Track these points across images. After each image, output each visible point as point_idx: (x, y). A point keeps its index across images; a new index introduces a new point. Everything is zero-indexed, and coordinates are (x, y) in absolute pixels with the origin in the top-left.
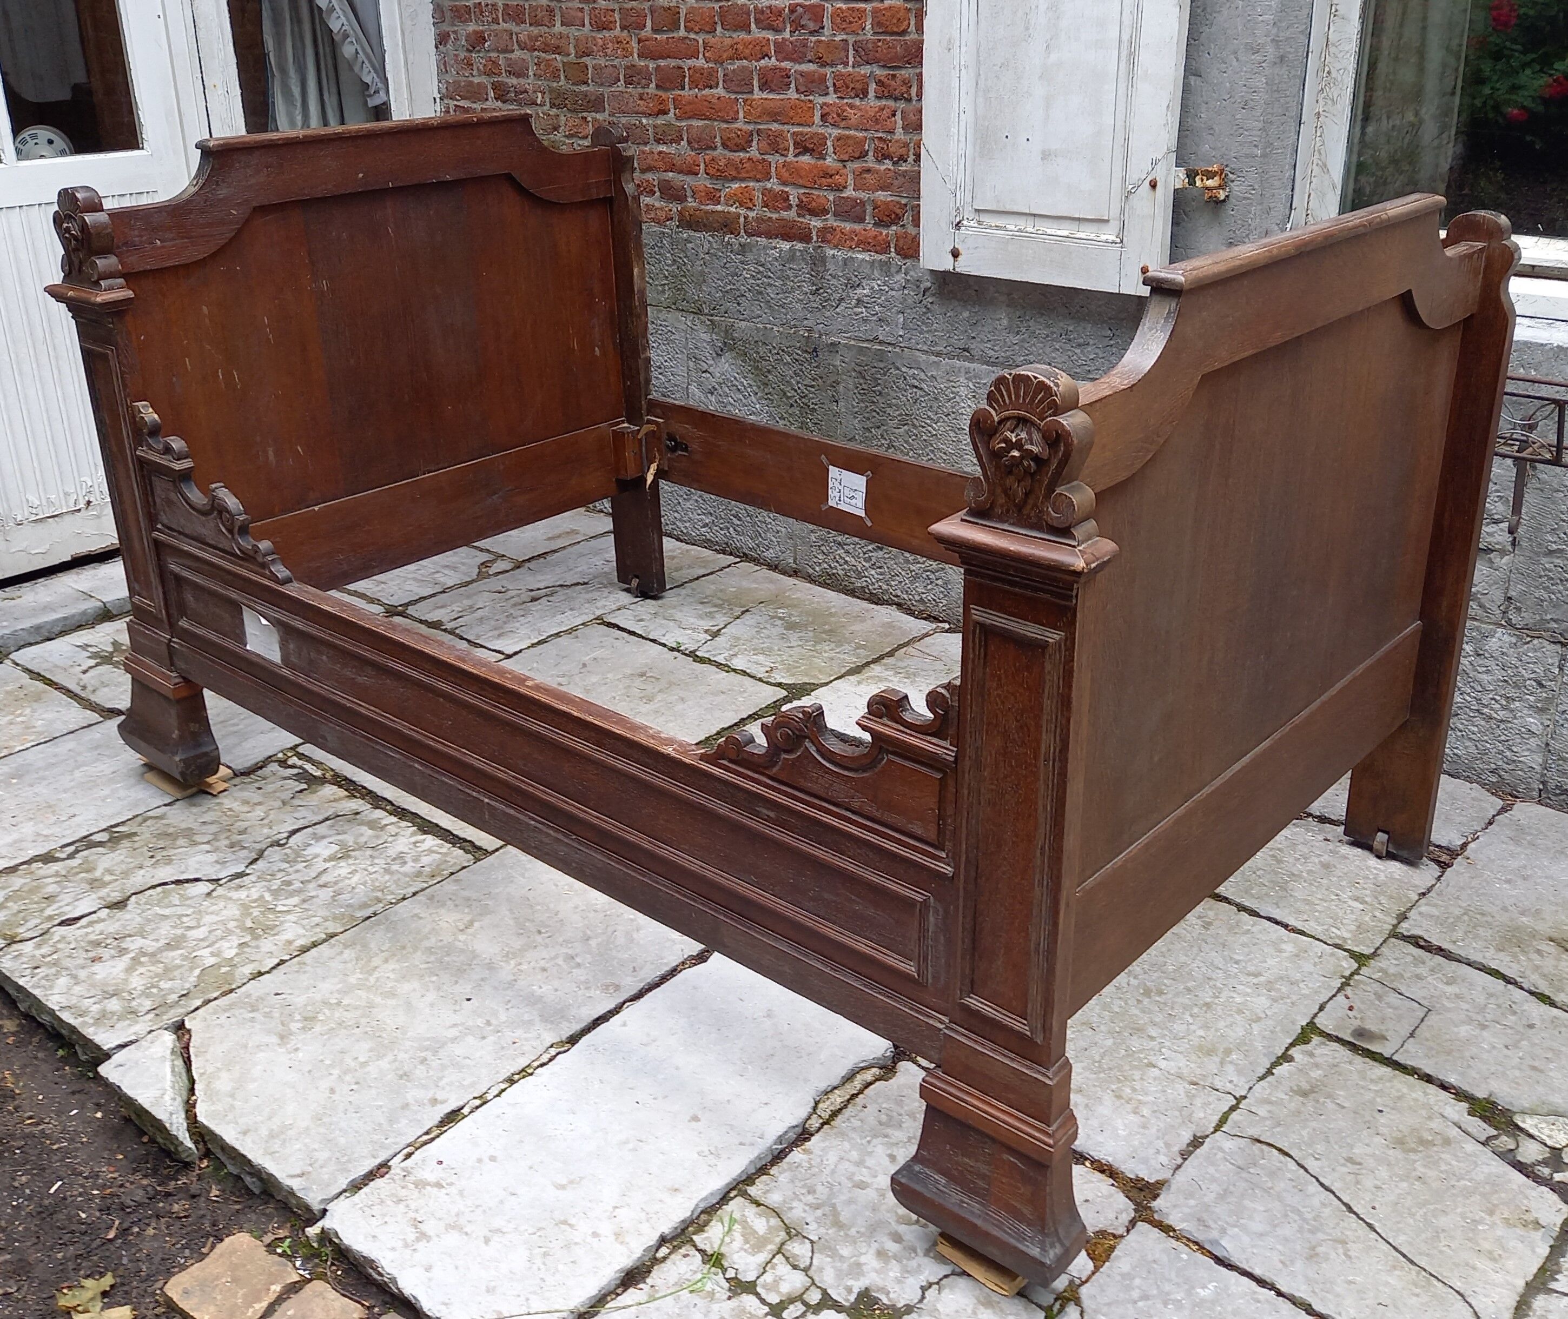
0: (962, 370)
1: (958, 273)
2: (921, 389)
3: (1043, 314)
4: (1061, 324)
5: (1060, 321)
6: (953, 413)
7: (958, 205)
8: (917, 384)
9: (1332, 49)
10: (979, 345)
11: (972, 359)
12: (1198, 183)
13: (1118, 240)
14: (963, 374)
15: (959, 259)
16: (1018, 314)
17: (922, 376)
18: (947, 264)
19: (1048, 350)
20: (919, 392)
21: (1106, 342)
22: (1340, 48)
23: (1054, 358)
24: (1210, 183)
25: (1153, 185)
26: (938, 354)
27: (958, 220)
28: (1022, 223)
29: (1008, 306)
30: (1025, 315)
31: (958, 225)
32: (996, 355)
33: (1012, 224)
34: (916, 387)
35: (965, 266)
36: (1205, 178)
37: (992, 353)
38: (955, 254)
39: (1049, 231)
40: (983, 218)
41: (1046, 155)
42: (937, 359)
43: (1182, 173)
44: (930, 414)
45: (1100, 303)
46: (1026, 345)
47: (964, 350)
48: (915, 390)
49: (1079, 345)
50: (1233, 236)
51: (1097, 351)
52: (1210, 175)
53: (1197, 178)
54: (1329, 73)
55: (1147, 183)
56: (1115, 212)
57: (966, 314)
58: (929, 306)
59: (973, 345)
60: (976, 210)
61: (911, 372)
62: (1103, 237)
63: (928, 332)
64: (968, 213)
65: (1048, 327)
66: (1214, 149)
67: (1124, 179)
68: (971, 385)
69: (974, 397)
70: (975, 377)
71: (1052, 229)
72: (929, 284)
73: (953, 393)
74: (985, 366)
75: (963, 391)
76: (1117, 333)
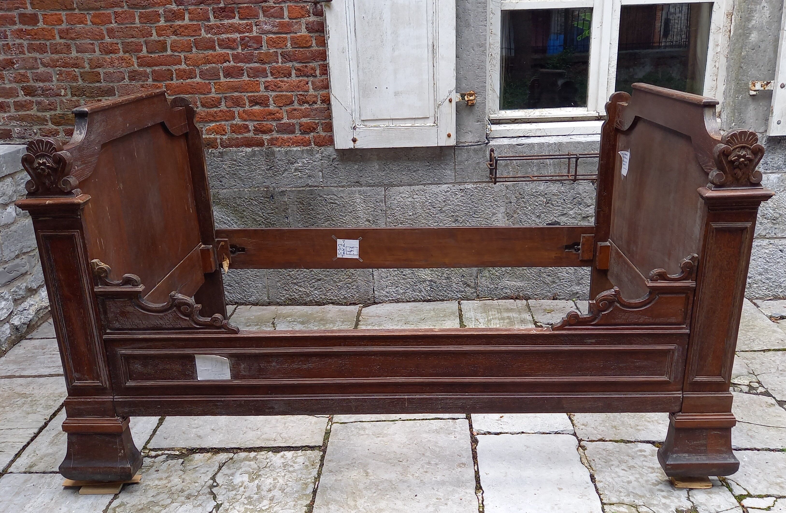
0: (357, 191)
1: (356, 149)
2: (335, 203)
3: (395, 161)
5: (404, 163)
6: (354, 211)
7: (353, 119)
8: (332, 201)
9: (492, 46)
10: (364, 179)
11: (361, 185)
12: (466, 99)
13: (436, 125)
14: (357, 193)
15: (356, 142)
16: (383, 162)
17: (335, 197)
18: (351, 145)
19: (399, 176)
20: (334, 205)
21: (427, 168)
22: (495, 45)
23: (403, 178)
24: (471, 98)
25: (450, 101)
26: (343, 187)
27: (354, 126)
28: (387, 123)
29: (378, 160)
30: (387, 163)
31: (354, 128)
32: (374, 182)
33: (382, 124)
34: (332, 203)
35: (359, 145)
36: (469, 96)
37: (371, 181)
38: (354, 140)
39: (402, 125)
40: (366, 123)
41: (396, 94)
42: (342, 189)
43: (459, 95)
44: (341, 213)
45: (423, 152)
46: (389, 175)
47: (357, 182)
49: (414, 171)
50: (479, 118)
51: (423, 172)
52: (471, 95)
53: (465, 97)
54: (491, 55)
55: (448, 100)
56: (432, 113)
57: (356, 167)
58: (336, 166)
59: (361, 180)
60: (362, 120)
61: (328, 197)
62: (428, 124)
63: (336, 178)
64: (358, 122)
65: (399, 166)
66: (467, 85)
67: (435, 100)
68: (362, 197)
69: (364, 202)
70: (364, 193)
71: (402, 124)
72: (335, 156)
73: (352, 202)
74: (369, 188)
75: (358, 200)
76: (432, 163)
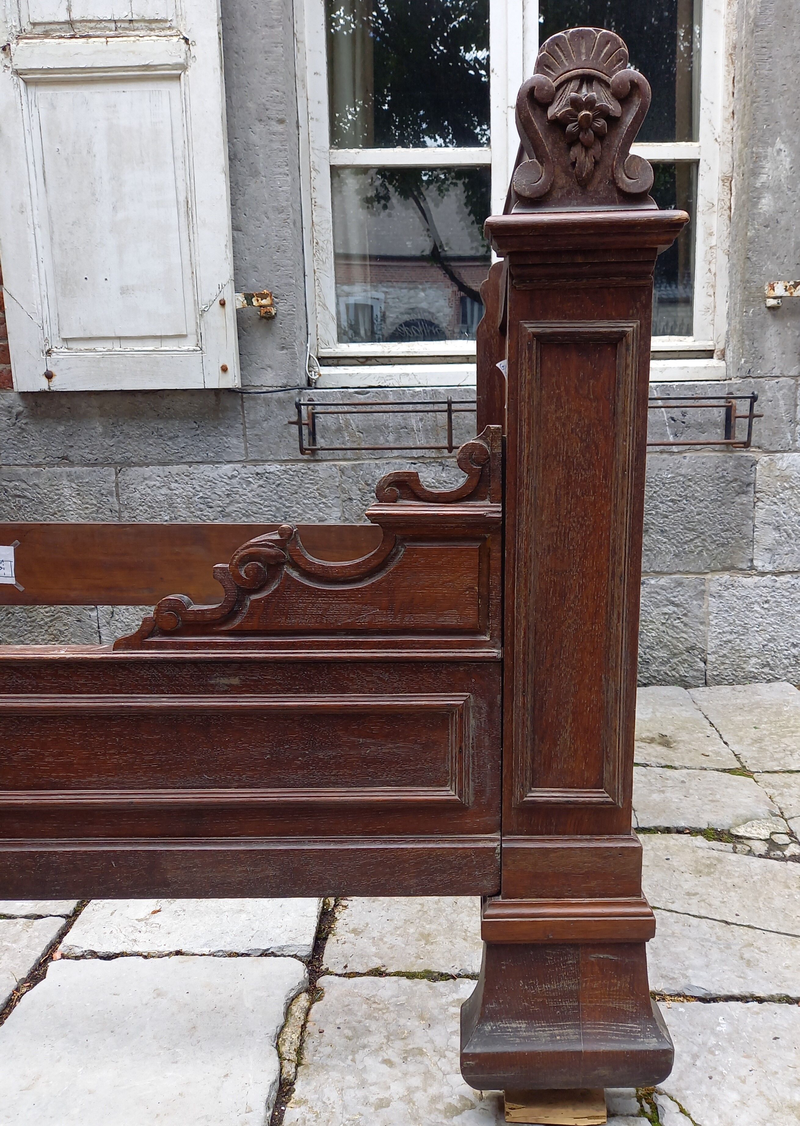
0: (64, 474)
1: (53, 392)
2: (24, 497)
3: (134, 419)
4: (152, 424)
5: (150, 422)
6: (59, 511)
7: (46, 336)
8: (18, 493)
9: (317, 228)
10: (77, 451)
11: (72, 464)
12: (255, 303)
13: (198, 349)
14: (65, 478)
15: (54, 379)
16: (111, 421)
17: (24, 486)
18: (43, 385)
19: (142, 446)
20: (22, 501)
21: (193, 432)
22: (323, 227)
23: (149, 452)
24: (264, 302)
25: (223, 304)
26: (38, 465)
27: (47, 348)
28: (108, 345)
29: (101, 416)
30: (118, 422)
31: (49, 353)
32: (96, 457)
33: (100, 346)
34: (19, 496)
35: (58, 385)
36: (259, 299)
37: (91, 456)
38: (49, 376)
39: (136, 349)
40: (71, 345)
41: (124, 291)
42: (36, 470)
43: (241, 297)
44: (35, 516)
45: (184, 403)
46: (122, 445)
47: (63, 458)
48: (17, 499)
49: (170, 439)
50: (284, 342)
51: (186, 440)
52: (263, 296)
53: (254, 300)
54: (317, 243)
55: (217, 302)
56: (191, 328)
57: (61, 428)
58: (23, 426)
59: (73, 454)
60: (66, 340)
61: (12, 484)
62: (186, 348)
63: (24, 449)
64: (56, 343)
65: (141, 427)
66: (260, 281)
67: (196, 303)
68: (74, 485)
69: (78, 494)
70: (77, 478)
71: (138, 346)
72: (21, 409)
73: (56, 495)
74: (85, 468)
75: (67, 492)
76: (203, 424)
